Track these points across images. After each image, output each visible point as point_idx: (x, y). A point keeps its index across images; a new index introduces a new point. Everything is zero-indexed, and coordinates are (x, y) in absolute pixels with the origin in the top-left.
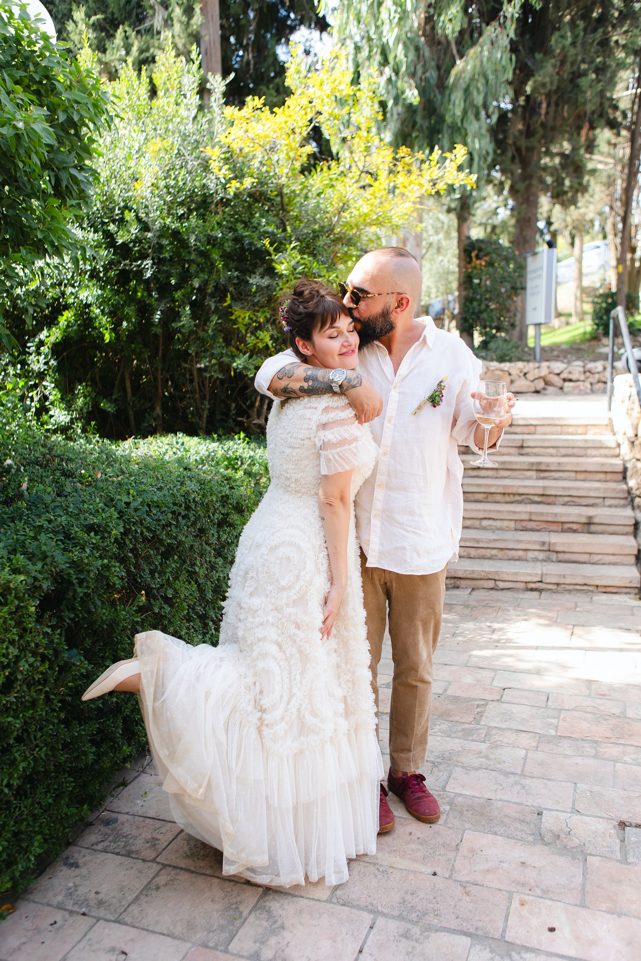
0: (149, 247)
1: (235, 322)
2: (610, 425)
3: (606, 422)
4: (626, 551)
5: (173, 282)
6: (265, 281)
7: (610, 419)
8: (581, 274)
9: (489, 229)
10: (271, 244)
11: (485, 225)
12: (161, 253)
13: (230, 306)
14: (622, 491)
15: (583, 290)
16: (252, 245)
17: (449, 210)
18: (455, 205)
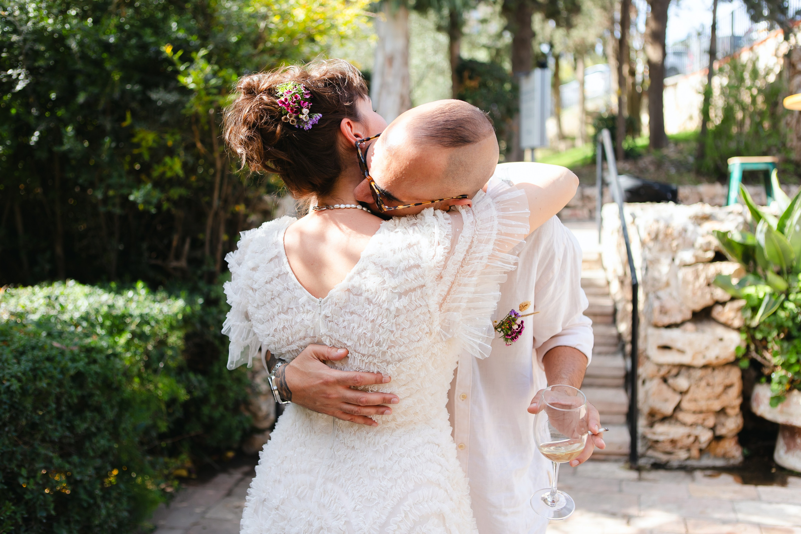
0: (20, 54)
1: (138, 145)
2: (599, 261)
3: (595, 257)
4: (616, 409)
5: (53, 96)
6: (172, 98)
7: (600, 255)
8: (584, 99)
9: (494, 52)
10: (175, 51)
11: (488, 48)
12: (35, 61)
13: (131, 127)
14: (611, 336)
15: (587, 113)
16: (159, 53)
17: (439, 29)
18: (445, 23)
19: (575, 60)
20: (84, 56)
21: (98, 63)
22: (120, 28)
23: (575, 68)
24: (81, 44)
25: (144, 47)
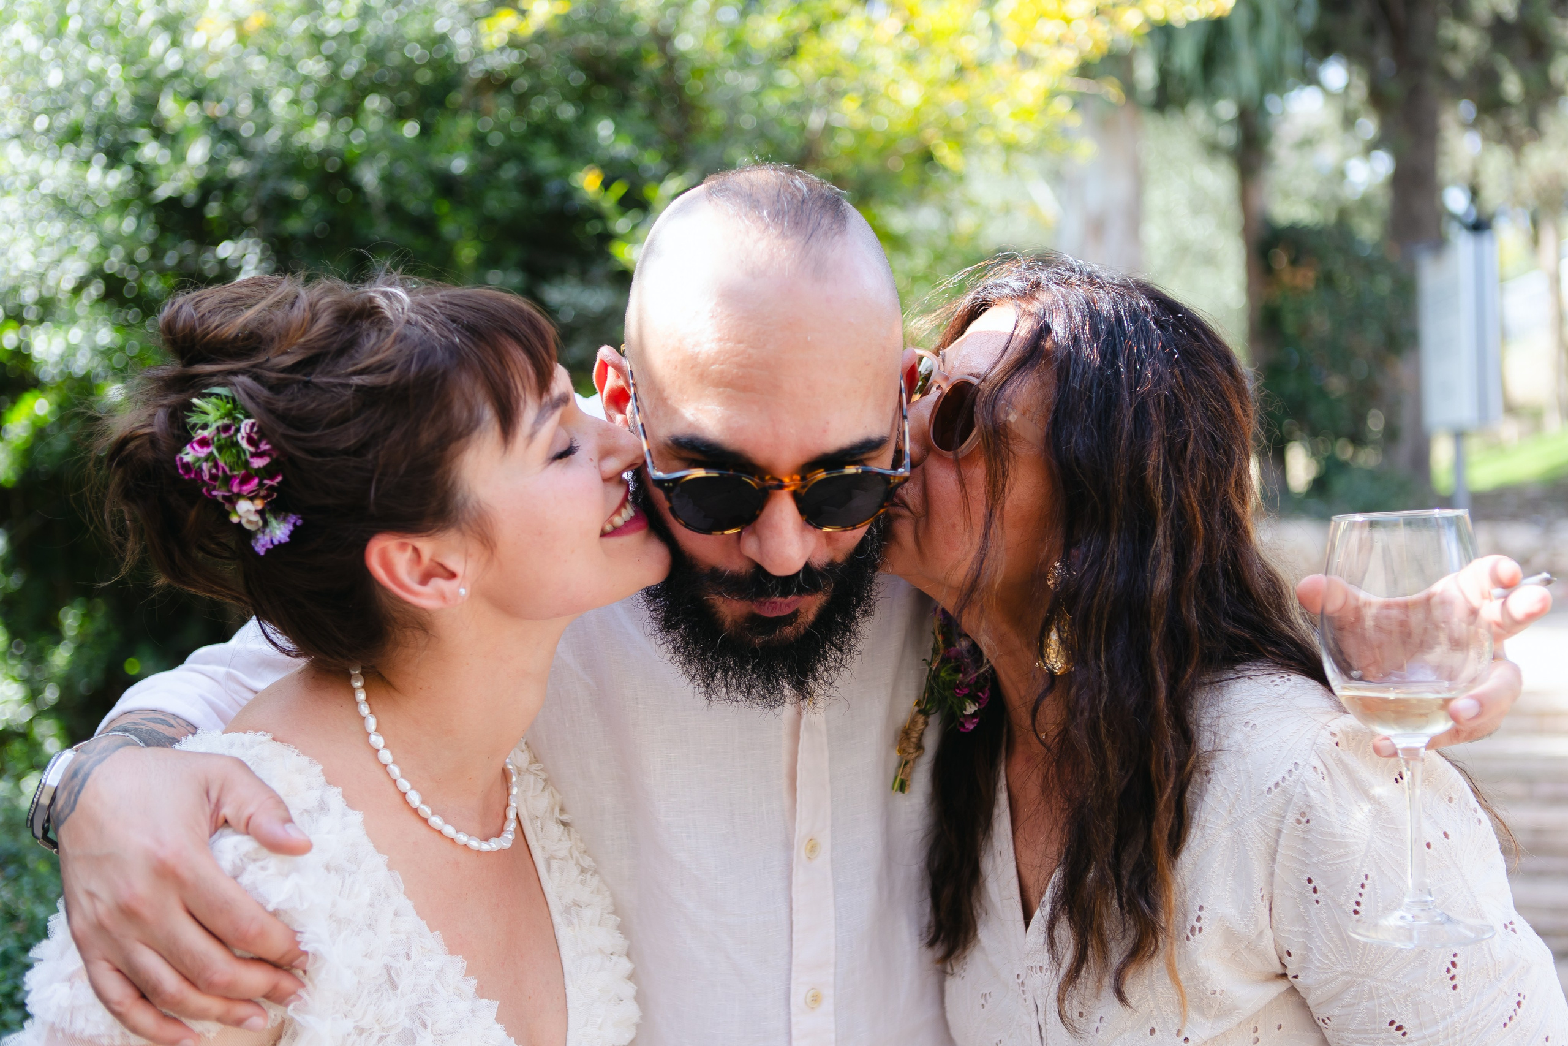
16: (568, 193)
17: (1212, 149)
18: (1229, 137)
19: (1535, 223)
20: (394, 209)
21: (425, 226)
22: (479, 140)
23: (1535, 240)
24: (388, 180)
25: (532, 185)
